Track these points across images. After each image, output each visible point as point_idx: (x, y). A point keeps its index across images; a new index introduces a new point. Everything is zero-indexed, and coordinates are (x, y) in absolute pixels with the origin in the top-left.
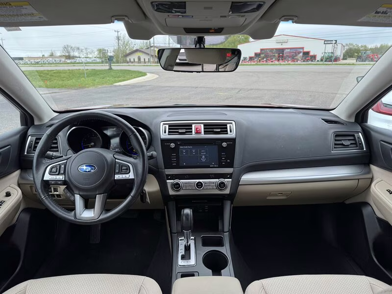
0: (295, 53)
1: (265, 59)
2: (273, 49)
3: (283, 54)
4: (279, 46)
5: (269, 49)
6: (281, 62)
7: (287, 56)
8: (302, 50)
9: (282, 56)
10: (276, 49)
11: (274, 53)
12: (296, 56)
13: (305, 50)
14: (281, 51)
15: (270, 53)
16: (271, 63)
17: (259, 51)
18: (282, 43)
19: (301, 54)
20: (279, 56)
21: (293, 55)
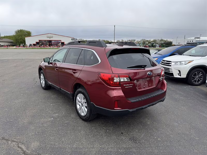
0: (57, 43)
1: (43, 46)
2: (46, 40)
3: (51, 43)
4: (49, 39)
5: (44, 40)
6: (51, 47)
7: (54, 44)
8: (60, 42)
9: (51, 44)
10: (47, 40)
11: (46, 43)
12: (58, 44)
13: (62, 41)
14: (50, 41)
15: (44, 42)
16: (46, 48)
17: (38, 41)
18: (50, 38)
19: (60, 43)
20: (50, 44)
21: (56, 44)
